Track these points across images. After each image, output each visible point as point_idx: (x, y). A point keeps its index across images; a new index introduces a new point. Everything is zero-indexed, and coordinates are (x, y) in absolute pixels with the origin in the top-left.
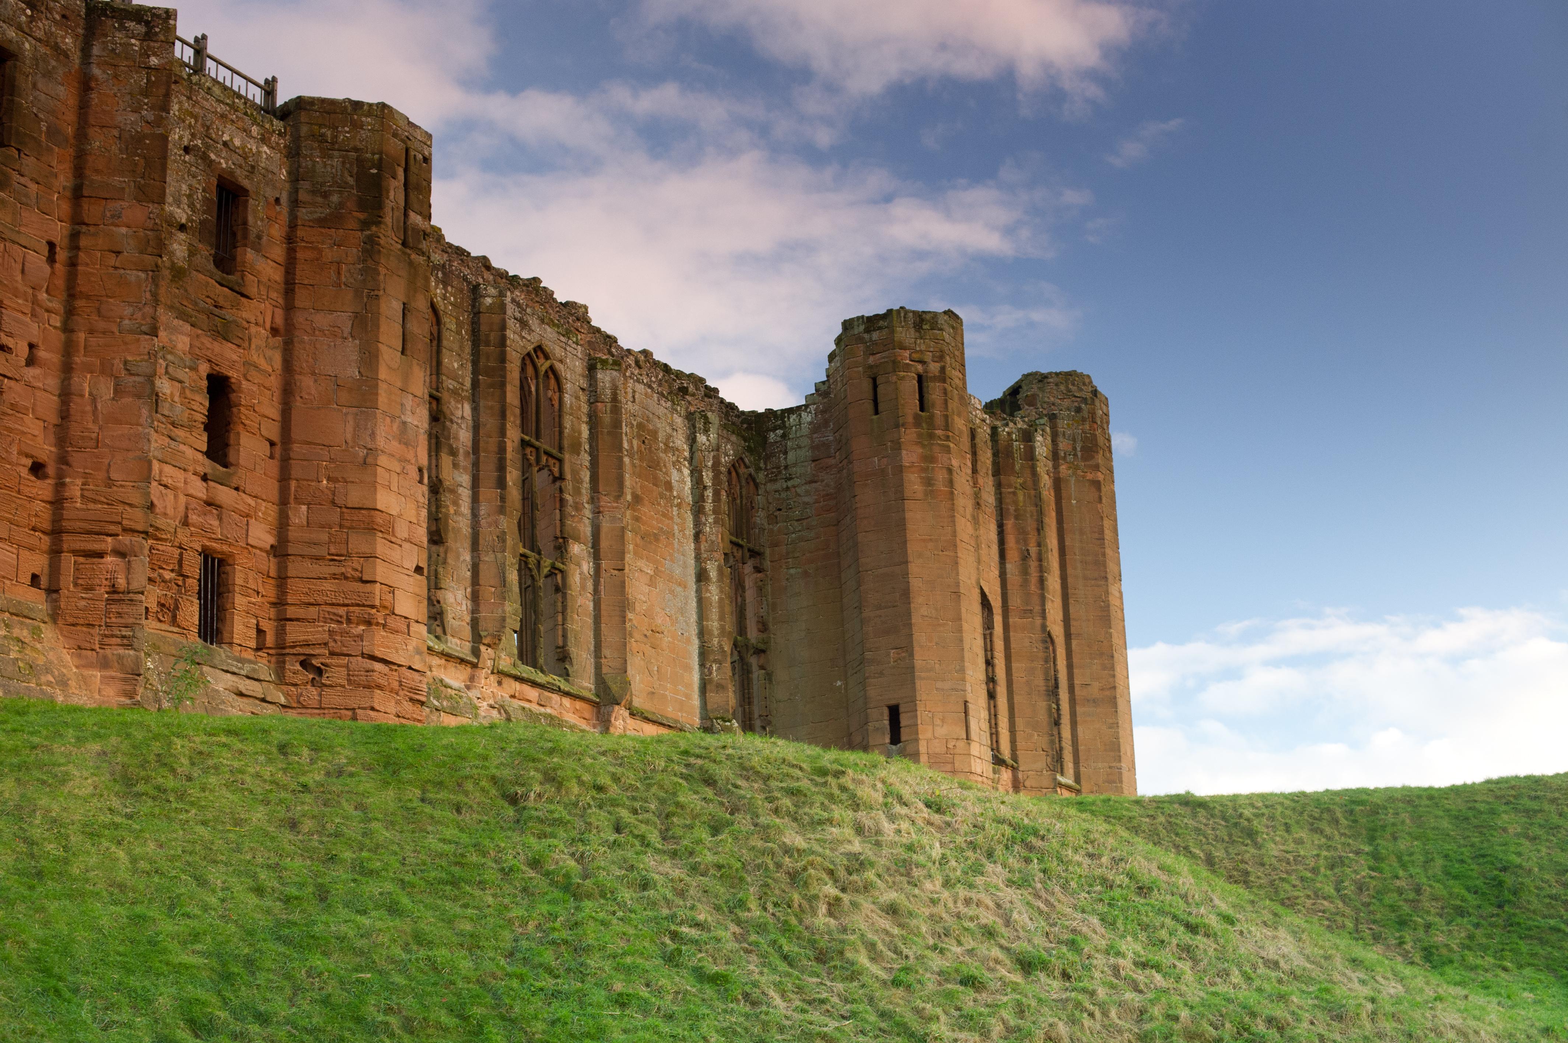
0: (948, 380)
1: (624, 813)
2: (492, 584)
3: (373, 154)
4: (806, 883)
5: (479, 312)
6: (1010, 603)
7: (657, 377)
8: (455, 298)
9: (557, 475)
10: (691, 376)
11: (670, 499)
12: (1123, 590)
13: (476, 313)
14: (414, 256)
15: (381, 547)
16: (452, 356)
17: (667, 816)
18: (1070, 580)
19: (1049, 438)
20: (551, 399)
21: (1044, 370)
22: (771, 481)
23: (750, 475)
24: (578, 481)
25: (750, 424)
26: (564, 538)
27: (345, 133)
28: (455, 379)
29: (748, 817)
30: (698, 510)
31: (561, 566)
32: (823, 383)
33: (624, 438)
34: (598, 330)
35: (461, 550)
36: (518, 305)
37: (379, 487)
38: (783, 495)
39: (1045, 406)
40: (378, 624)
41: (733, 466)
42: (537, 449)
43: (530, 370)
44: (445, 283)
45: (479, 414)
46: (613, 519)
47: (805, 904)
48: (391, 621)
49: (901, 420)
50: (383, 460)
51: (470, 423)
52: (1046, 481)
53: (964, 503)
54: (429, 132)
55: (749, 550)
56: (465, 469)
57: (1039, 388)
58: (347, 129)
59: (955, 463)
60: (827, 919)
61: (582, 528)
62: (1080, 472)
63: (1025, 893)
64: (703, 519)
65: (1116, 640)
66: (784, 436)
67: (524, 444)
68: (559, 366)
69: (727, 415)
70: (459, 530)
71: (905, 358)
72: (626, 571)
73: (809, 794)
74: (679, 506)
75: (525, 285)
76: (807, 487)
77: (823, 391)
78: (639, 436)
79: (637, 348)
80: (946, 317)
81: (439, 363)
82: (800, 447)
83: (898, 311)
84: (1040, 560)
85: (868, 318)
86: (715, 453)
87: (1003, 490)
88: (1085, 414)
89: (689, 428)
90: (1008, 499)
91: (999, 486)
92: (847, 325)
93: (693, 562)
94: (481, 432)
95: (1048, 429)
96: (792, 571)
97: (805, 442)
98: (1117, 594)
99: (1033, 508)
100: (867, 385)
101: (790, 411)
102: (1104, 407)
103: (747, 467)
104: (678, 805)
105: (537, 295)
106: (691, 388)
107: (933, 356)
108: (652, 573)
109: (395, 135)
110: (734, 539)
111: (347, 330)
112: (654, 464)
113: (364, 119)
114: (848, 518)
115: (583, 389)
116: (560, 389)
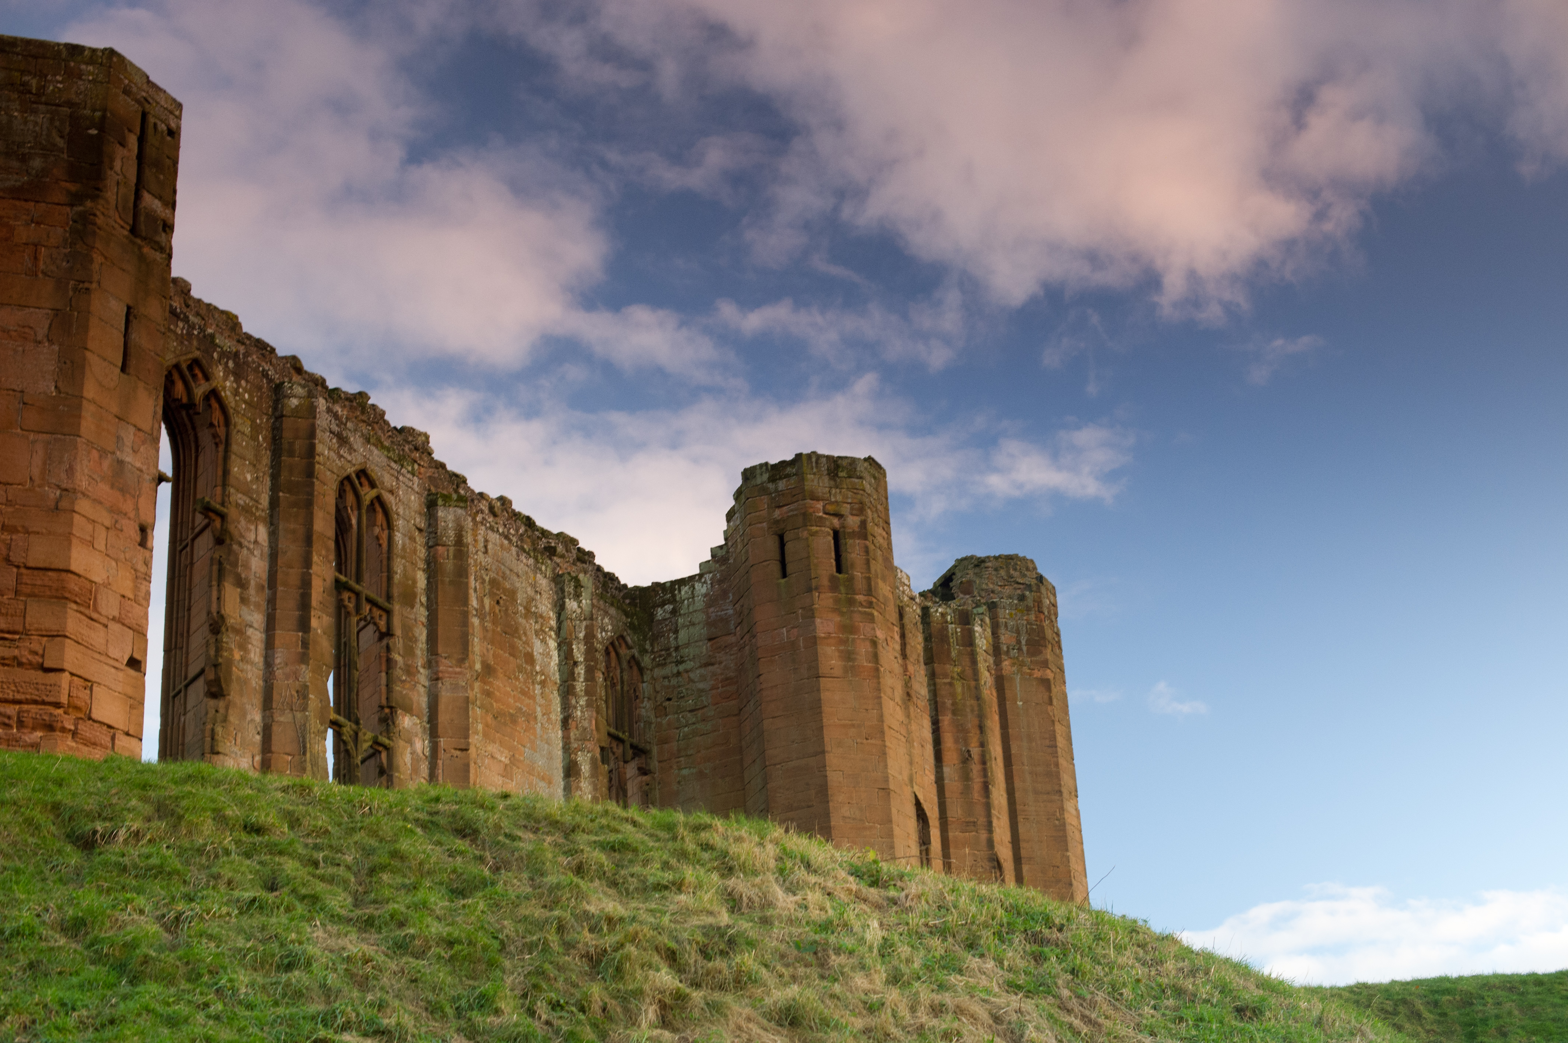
0: (870, 538)
1: (290, 866)
2: (288, 750)
3: (94, 110)
4: (619, 969)
5: (282, 416)
6: (949, 814)
7: (517, 531)
8: (250, 395)
9: (384, 630)
10: (560, 535)
11: (532, 675)
12: (1080, 807)
13: (278, 416)
14: (146, 250)
15: (74, 623)
16: (244, 465)
17: (372, 871)
18: (1018, 795)
19: (989, 630)
20: (378, 538)
21: (981, 553)
22: (658, 665)
23: (633, 657)
24: (411, 639)
25: (633, 599)
26: (391, 708)
27: (56, 83)
28: (247, 493)
29: (525, 875)
30: (567, 690)
31: (386, 741)
32: (721, 547)
33: (471, 592)
34: (442, 466)
35: (248, 707)
36: (336, 416)
37: (75, 541)
38: (674, 681)
39: (983, 594)
40: (63, 730)
41: (612, 644)
42: (357, 594)
43: (350, 498)
44: (238, 375)
45: (277, 540)
46: (455, 687)
47: (612, 1004)
48: (85, 729)
49: (814, 583)
50: (83, 506)
51: (266, 550)
52: (987, 678)
53: (892, 683)
54: (179, 99)
55: (632, 746)
56: (257, 606)
57: (975, 574)
58: (59, 78)
59: (880, 634)
60: (656, 1032)
61: (415, 697)
62: (1026, 669)
63: (1043, 1003)
64: (573, 701)
65: (1074, 865)
66: (674, 612)
67: (339, 586)
68: (388, 497)
69: (605, 586)
70: (246, 682)
71: (818, 511)
72: (472, 751)
73: (641, 848)
74: (543, 683)
75: (347, 399)
76: (702, 671)
77: (719, 556)
78: (492, 594)
79: (493, 494)
80: (866, 464)
81: (226, 472)
82: (693, 624)
83: (809, 456)
84: (984, 762)
85: (773, 466)
86: (588, 622)
87: (938, 681)
88: (1031, 604)
89: (556, 593)
90: (943, 691)
91: (932, 676)
92: (748, 474)
93: (560, 753)
94: (279, 562)
95: (987, 620)
96: (685, 772)
97: (700, 617)
98: (1074, 812)
99: (973, 702)
100: (772, 544)
101: (681, 582)
102: (1052, 597)
103: (629, 647)
104: (395, 854)
105: (363, 413)
106: (560, 548)
107: (852, 509)
108: (507, 761)
109: (127, 92)
110: (613, 730)
111: (41, 333)
112: (511, 631)
113: (83, 67)
114: (752, 703)
115: (420, 530)
116: (390, 526)
